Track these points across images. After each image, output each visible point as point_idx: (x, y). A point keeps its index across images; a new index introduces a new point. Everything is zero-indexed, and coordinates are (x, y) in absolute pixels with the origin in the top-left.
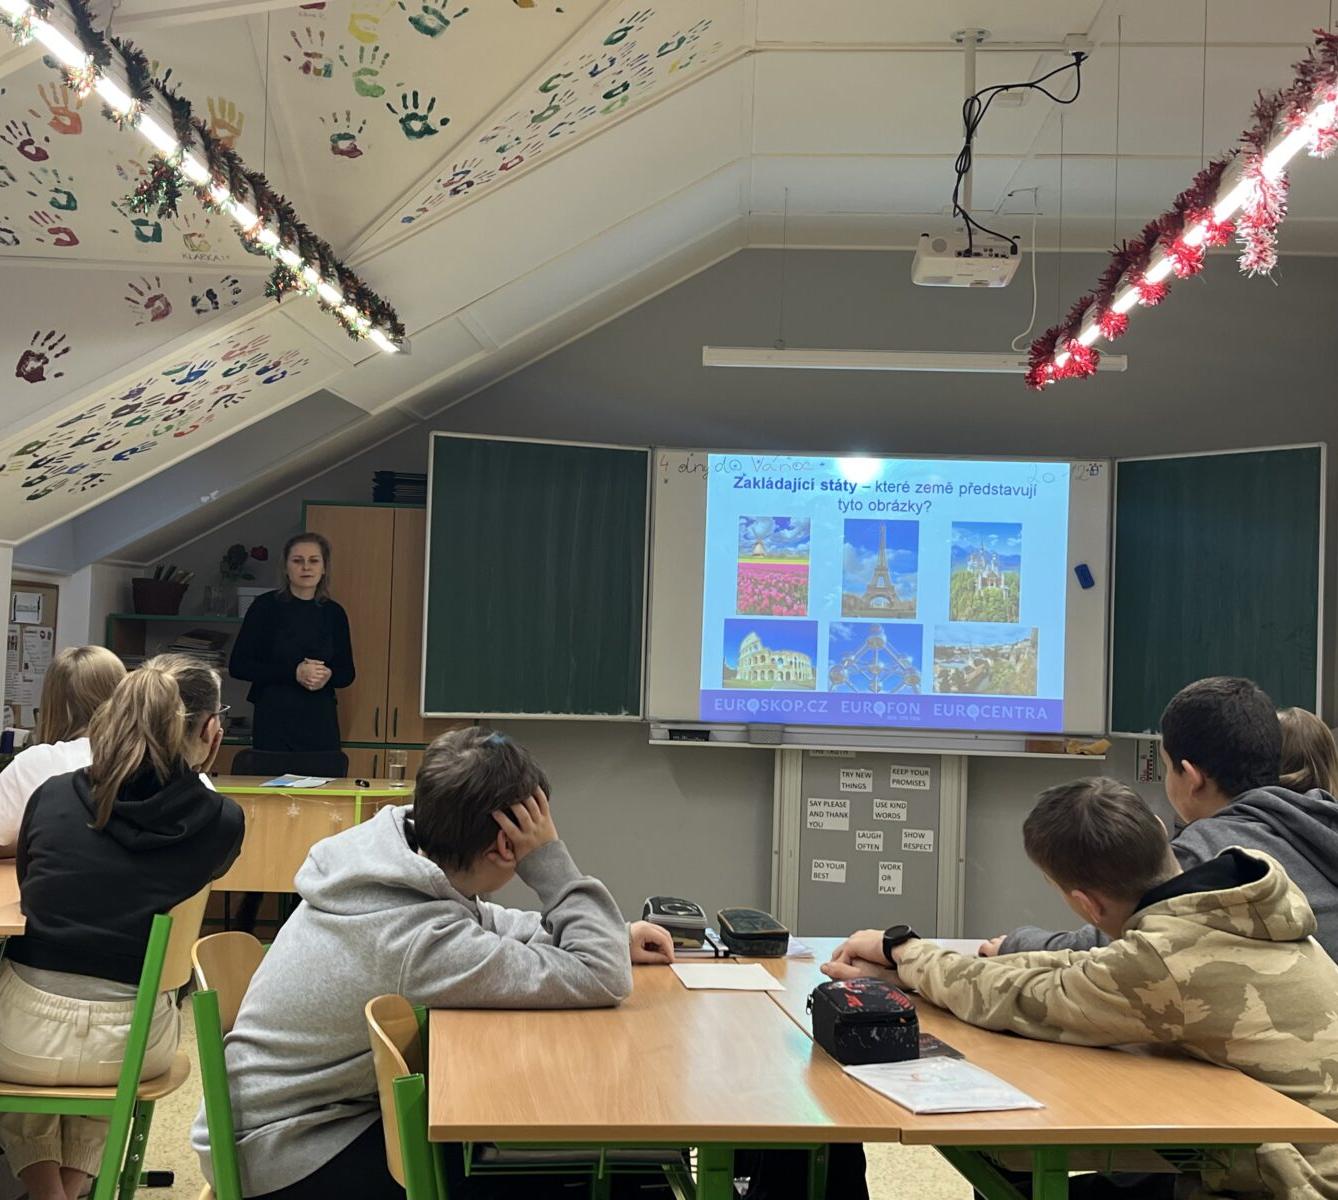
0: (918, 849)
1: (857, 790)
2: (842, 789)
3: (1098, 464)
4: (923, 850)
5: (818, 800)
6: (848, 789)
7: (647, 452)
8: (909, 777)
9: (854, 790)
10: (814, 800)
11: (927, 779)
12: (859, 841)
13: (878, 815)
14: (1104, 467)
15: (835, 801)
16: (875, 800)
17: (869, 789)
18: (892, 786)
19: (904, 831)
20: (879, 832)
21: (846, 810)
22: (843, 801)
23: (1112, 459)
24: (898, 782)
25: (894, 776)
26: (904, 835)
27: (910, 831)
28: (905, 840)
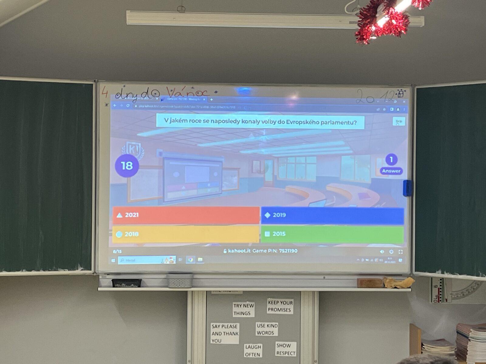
0: (287, 355)
1: (245, 316)
2: (234, 316)
3: (404, 89)
4: (290, 355)
5: (217, 324)
6: (238, 316)
7: (92, 85)
8: (279, 306)
9: (243, 316)
10: (215, 324)
11: (291, 307)
12: (246, 351)
13: (259, 333)
14: (408, 92)
15: (229, 324)
16: (257, 323)
17: (253, 315)
18: (268, 312)
19: (277, 343)
20: (259, 345)
21: (237, 330)
22: (235, 324)
23: (413, 86)
24: (272, 309)
25: (269, 306)
26: (276, 346)
27: (281, 343)
28: (277, 349)
